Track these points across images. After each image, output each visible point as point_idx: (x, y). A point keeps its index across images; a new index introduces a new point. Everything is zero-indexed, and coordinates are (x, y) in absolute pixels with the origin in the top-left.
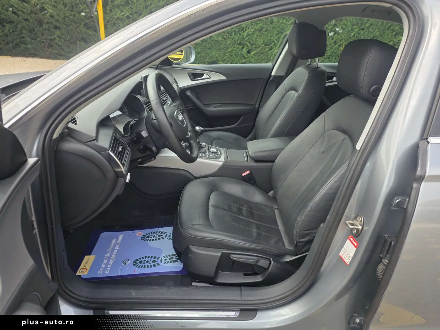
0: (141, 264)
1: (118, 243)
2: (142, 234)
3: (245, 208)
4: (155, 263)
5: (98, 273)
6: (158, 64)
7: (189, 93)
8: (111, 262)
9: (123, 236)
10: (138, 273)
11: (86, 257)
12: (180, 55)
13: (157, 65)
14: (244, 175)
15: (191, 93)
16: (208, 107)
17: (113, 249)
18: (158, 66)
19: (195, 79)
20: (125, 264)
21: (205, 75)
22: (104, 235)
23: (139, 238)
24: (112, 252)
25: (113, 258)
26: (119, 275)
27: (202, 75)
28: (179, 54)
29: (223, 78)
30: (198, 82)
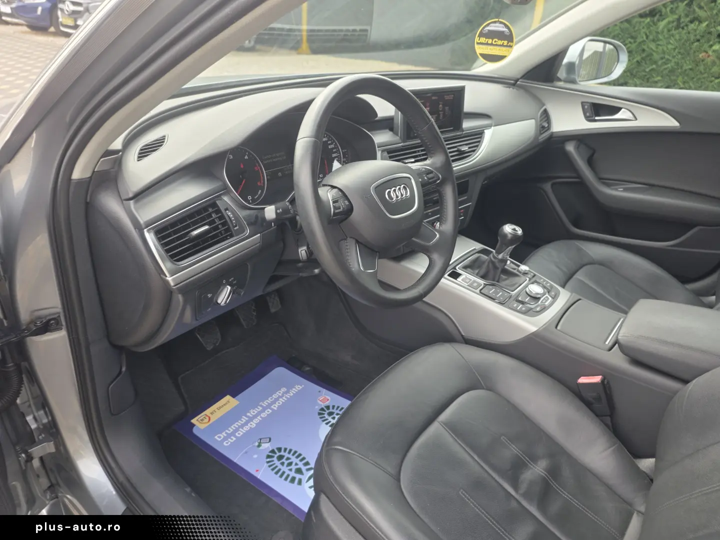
0: (277, 463)
1: (284, 398)
2: (327, 403)
3: (538, 469)
4: (298, 476)
5: (216, 437)
6: (519, 76)
7: (570, 148)
8: (246, 428)
9: (302, 389)
10: (259, 477)
11: (228, 397)
12: (504, 49)
13: (514, 79)
14: (583, 380)
15: (577, 148)
16: (608, 185)
17: (269, 406)
18: (517, 80)
19: (596, 118)
20: (259, 446)
21: (623, 110)
22: (280, 373)
23: (317, 407)
24: (264, 409)
25: (253, 424)
26: (235, 461)
27: (617, 110)
28: (502, 45)
29: (670, 122)
30: (602, 125)
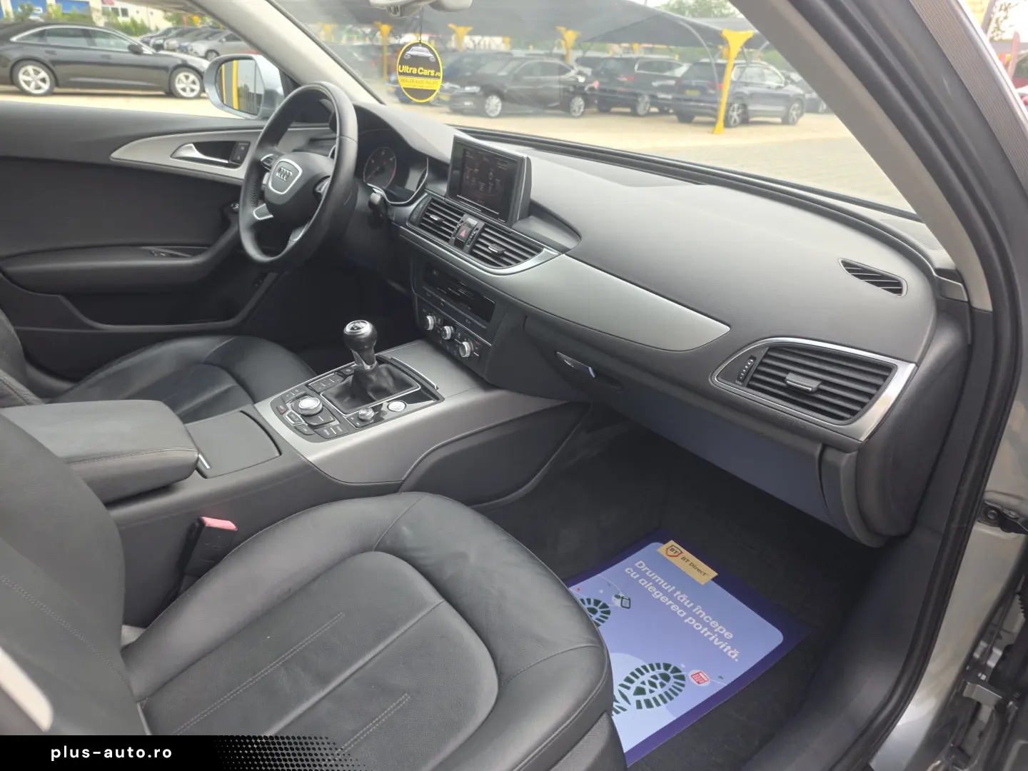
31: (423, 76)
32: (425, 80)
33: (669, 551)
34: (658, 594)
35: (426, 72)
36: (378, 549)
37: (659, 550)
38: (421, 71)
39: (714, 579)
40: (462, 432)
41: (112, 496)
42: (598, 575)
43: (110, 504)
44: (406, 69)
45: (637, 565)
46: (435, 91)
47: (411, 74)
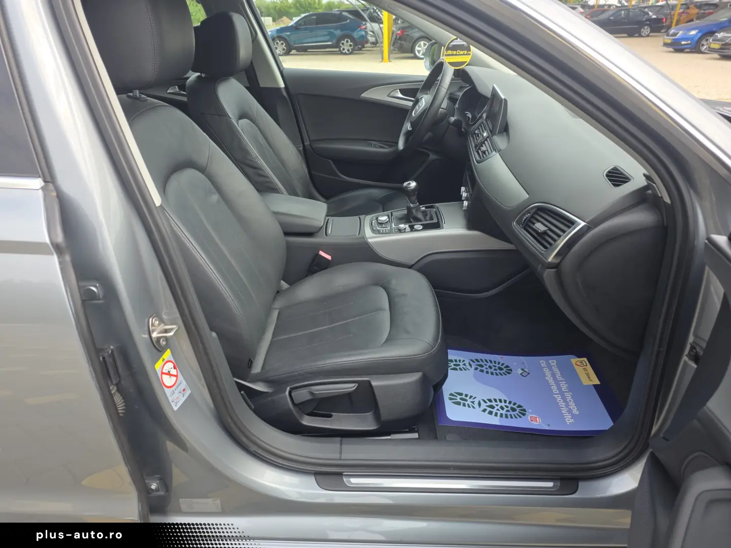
31: (460, 55)
32: (460, 57)
33: (578, 362)
34: (550, 378)
35: (462, 52)
36: (381, 286)
37: (571, 360)
38: (458, 52)
39: (595, 386)
40: (449, 249)
41: (289, 230)
42: (522, 357)
43: (287, 234)
44: (450, 52)
45: (550, 361)
46: (466, 62)
47: (453, 55)
